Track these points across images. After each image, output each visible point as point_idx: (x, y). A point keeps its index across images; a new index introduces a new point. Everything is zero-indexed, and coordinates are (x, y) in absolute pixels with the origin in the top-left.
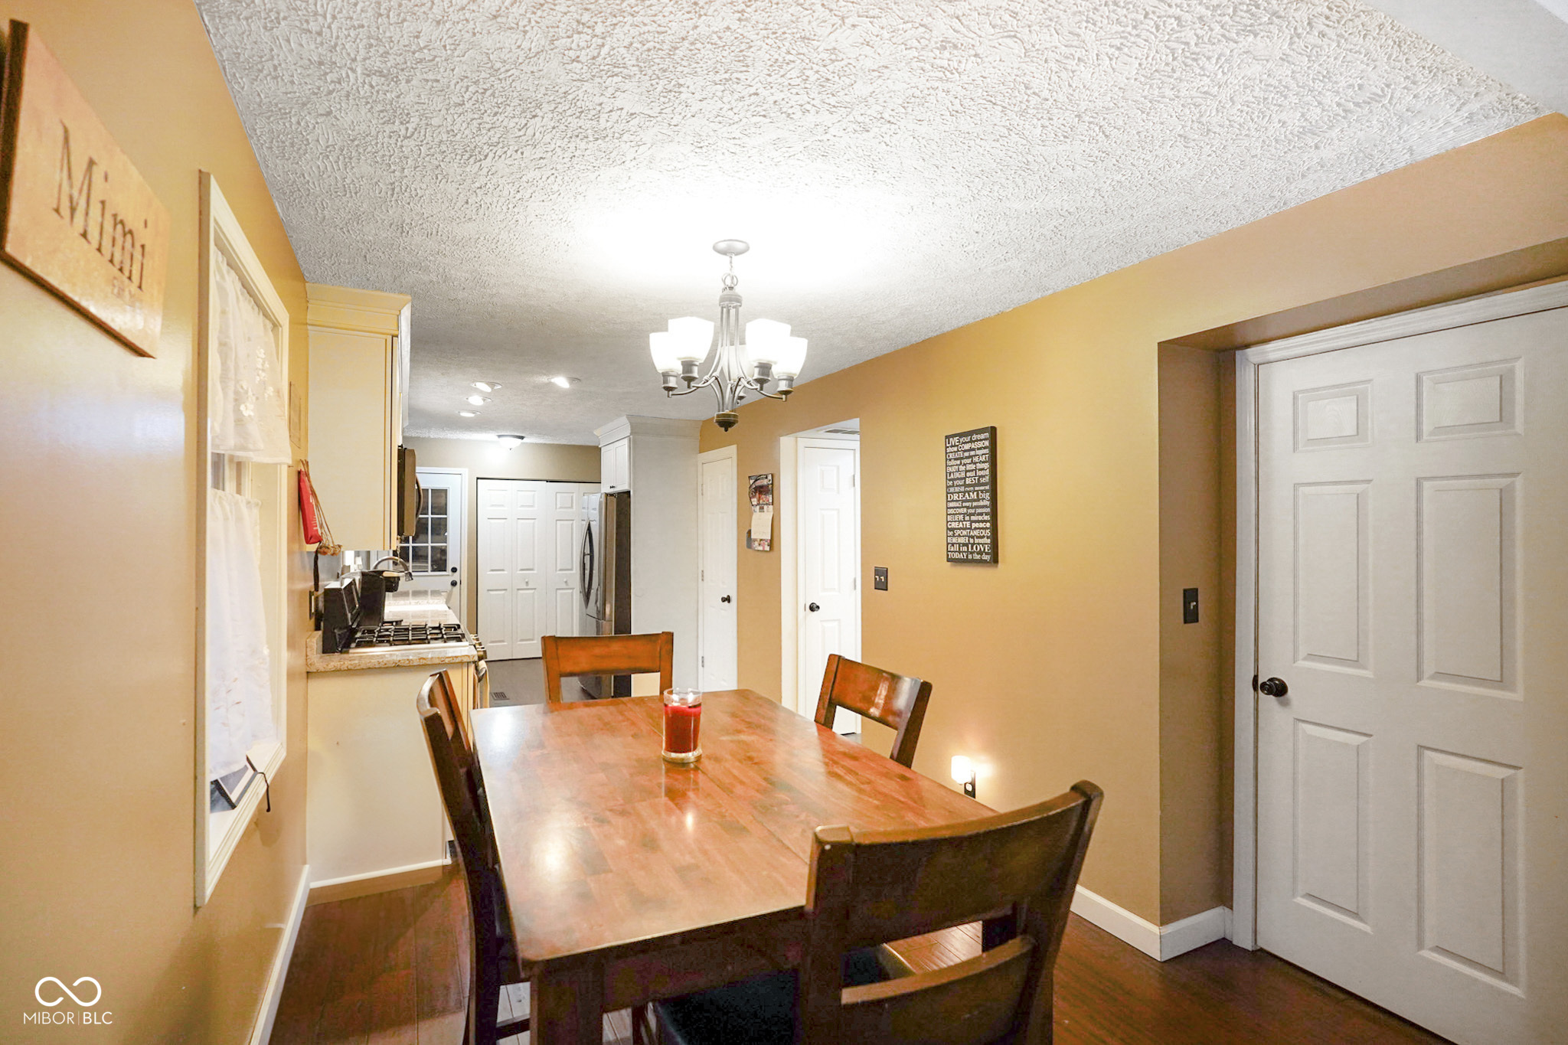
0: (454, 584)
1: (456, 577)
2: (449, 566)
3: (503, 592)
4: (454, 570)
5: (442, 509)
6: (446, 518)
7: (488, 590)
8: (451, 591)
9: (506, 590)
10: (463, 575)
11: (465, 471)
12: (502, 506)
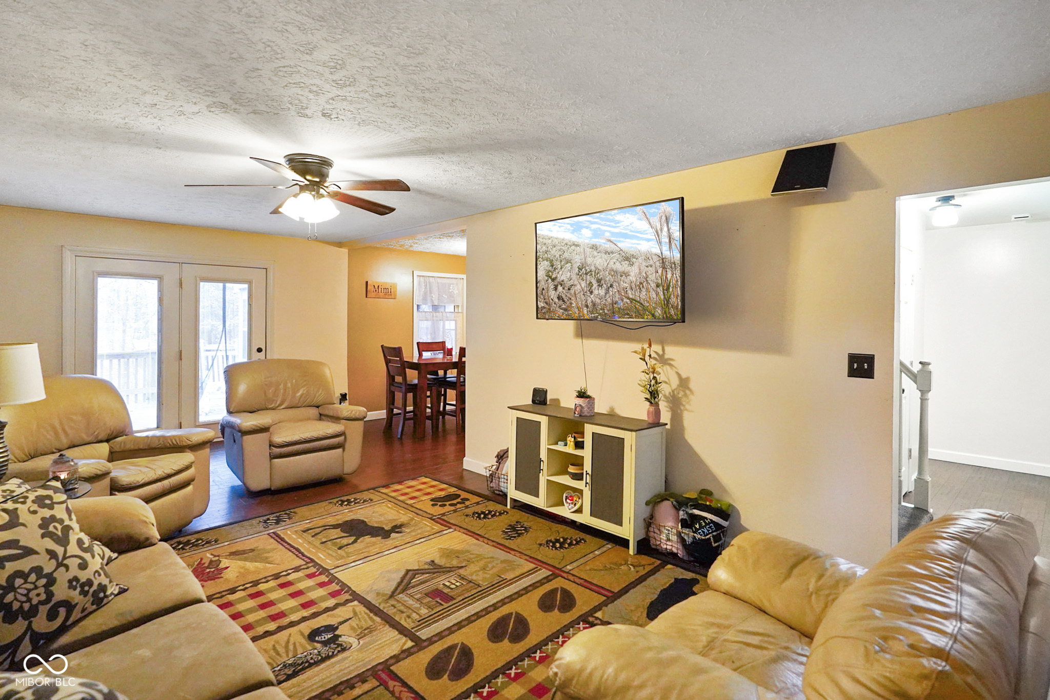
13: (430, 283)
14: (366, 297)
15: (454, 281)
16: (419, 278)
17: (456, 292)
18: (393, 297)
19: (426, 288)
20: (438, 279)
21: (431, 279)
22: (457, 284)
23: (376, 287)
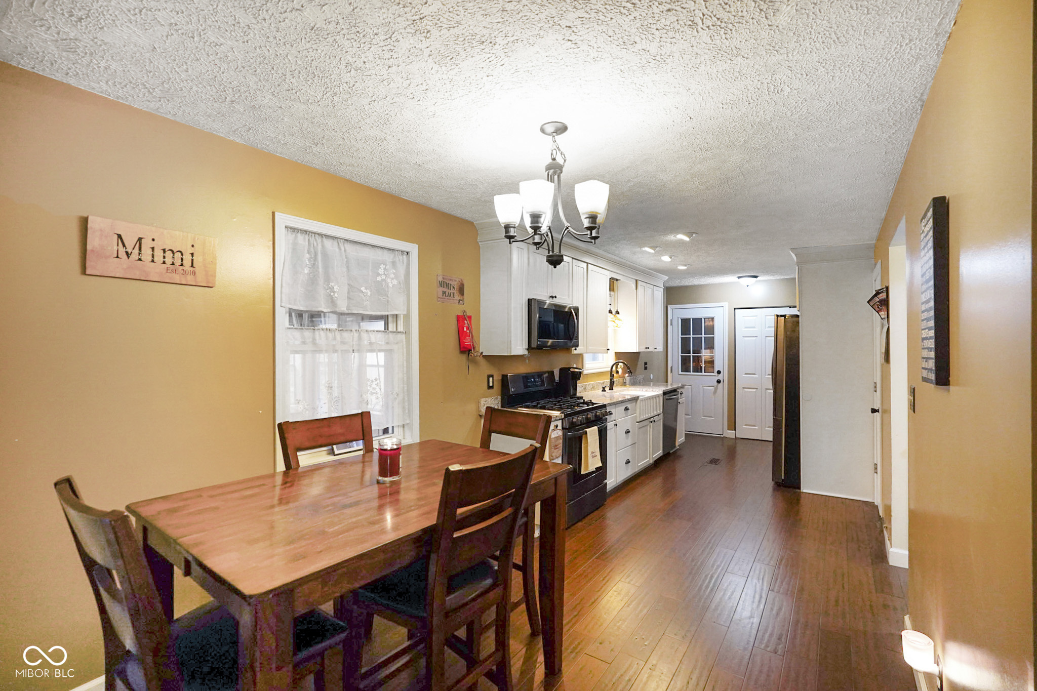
0: (719, 382)
1: (720, 377)
2: (716, 371)
3: (755, 390)
4: (719, 372)
5: (710, 330)
6: (713, 337)
7: (744, 388)
8: (717, 386)
9: (757, 389)
10: (725, 376)
11: (726, 304)
12: (754, 327)
13: (325, 255)
14: (84, 271)
15: (387, 257)
16: (291, 236)
17: (392, 282)
18: (201, 280)
19: (314, 266)
20: (348, 247)
21: (328, 243)
22: (394, 263)
23: (130, 242)
